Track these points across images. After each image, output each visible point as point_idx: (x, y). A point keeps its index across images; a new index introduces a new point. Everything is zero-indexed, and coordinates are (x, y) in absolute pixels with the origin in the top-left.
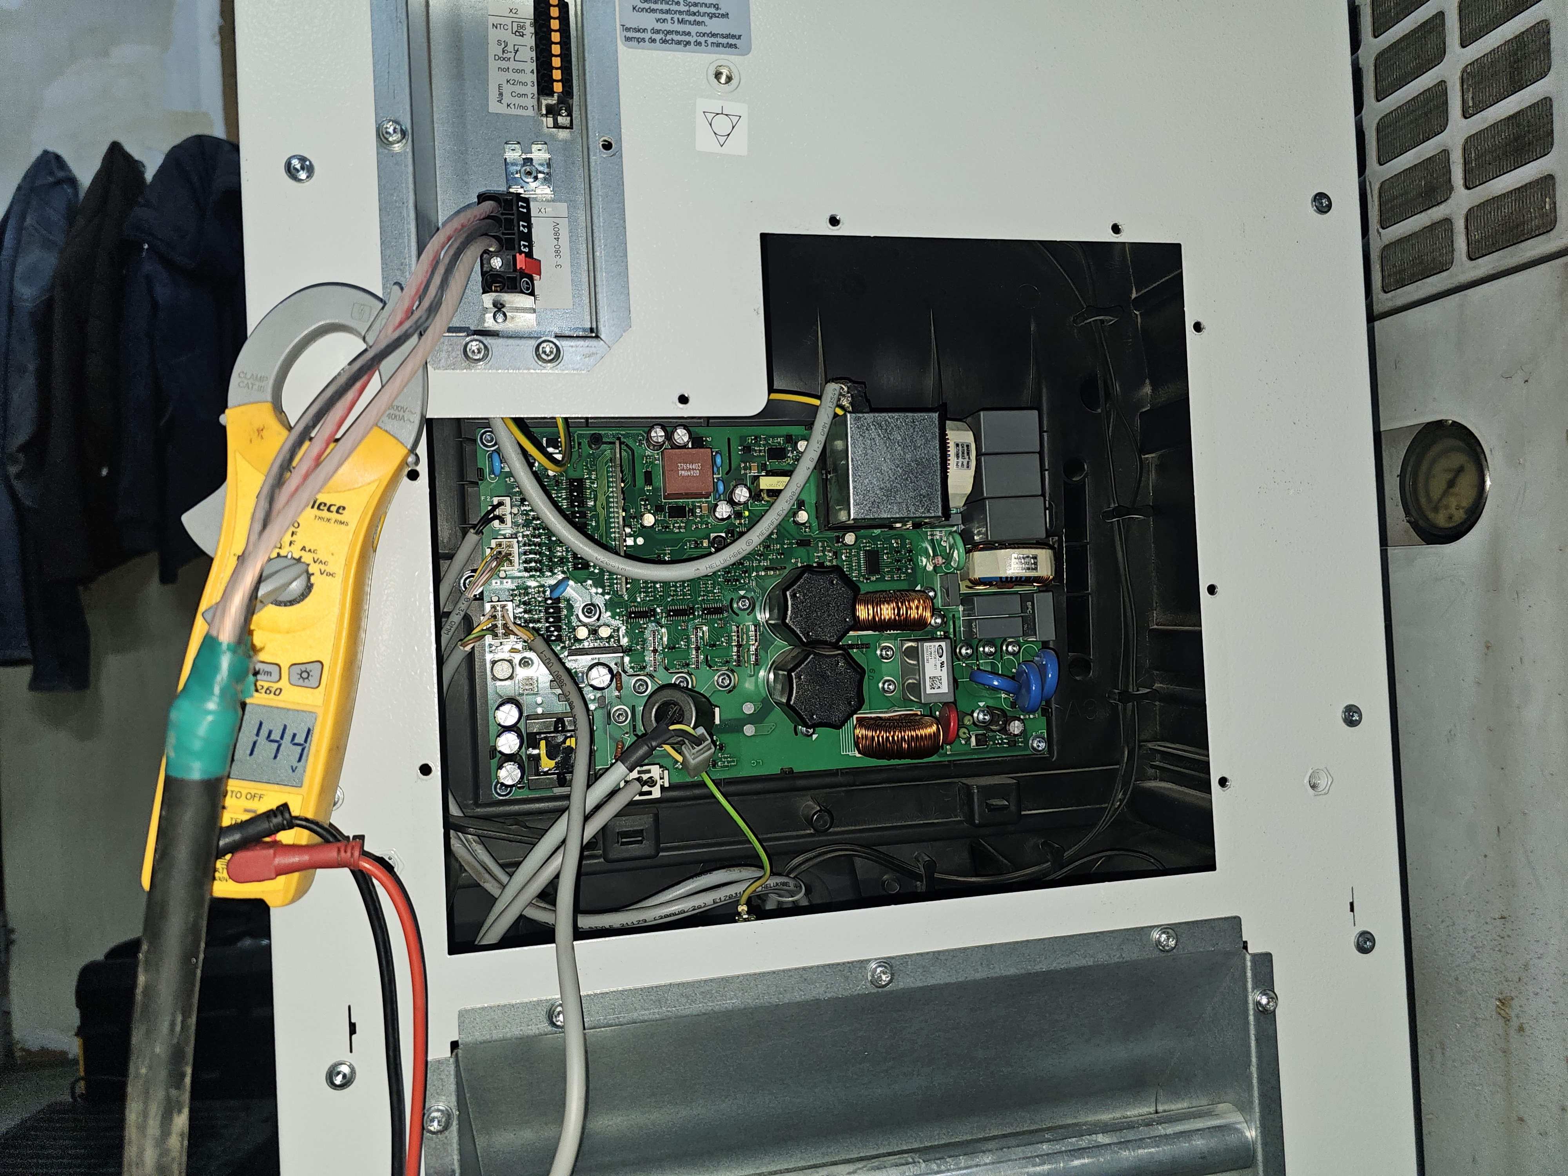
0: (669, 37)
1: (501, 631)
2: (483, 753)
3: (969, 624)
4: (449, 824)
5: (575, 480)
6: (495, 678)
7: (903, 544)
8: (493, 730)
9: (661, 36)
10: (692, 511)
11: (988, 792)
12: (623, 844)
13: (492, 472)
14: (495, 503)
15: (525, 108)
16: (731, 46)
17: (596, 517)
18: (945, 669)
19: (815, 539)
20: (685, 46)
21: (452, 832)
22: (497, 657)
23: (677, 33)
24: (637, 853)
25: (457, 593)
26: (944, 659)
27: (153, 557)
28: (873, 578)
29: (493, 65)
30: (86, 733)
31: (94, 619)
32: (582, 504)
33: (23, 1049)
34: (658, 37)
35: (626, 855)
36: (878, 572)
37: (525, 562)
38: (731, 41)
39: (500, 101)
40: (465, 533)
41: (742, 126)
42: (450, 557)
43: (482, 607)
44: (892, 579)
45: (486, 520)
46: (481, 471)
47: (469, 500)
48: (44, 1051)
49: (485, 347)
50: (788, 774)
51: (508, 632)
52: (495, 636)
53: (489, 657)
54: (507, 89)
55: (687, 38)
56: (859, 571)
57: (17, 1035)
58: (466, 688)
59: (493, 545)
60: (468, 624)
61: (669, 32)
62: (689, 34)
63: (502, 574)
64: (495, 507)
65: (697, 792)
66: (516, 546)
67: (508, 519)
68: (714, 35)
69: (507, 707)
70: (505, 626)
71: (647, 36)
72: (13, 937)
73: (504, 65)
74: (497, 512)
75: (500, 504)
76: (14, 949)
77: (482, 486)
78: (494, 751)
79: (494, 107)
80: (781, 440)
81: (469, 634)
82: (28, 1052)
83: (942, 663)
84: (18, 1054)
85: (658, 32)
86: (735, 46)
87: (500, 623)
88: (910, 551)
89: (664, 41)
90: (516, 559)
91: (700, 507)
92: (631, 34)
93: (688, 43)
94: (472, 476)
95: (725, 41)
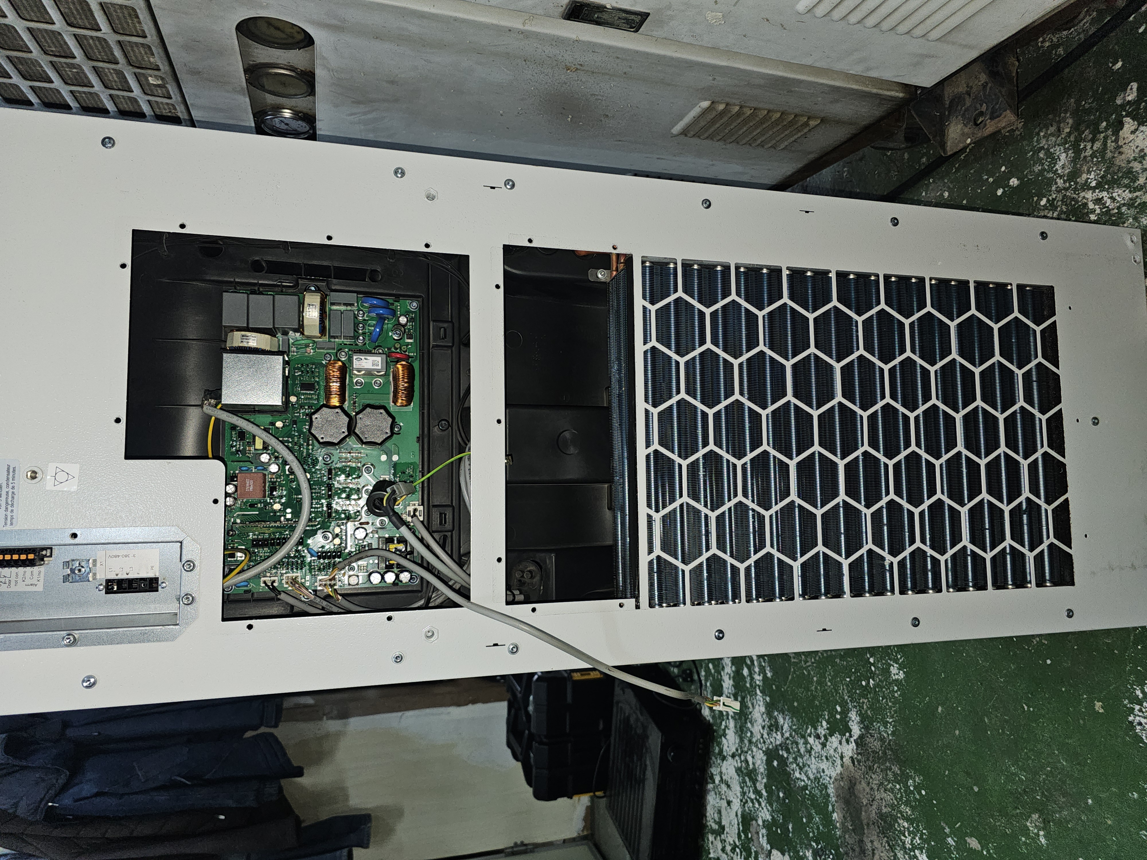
0: (10, 503)
1: (333, 582)
2: (395, 589)
3: (345, 337)
4: (426, 607)
5: (253, 544)
6: (357, 584)
7: (298, 368)
8: (383, 584)
9: (9, 507)
10: (274, 483)
11: (437, 337)
12: (445, 523)
13: (247, 586)
14: (264, 585)
15: (40, 572)
16: (14, 471)
17: (274, 533)
18: (368, 358)
19: (292, 417)
20: (15, 494)
21: (430, 605)
22: (346, 582)
23: (7, 498)
24: (451, 517)
25: (311, 604)
26: (363, 358)
27: (284, 782)
28: (317, 387)
29: (13, 589)
30: (398, 813)
31: (324, 815)
32: (266, 540)
33: (583, 831)
34: (10, 509)
35: (451, 521)
36: (314, 384)
37: (297, 569)
38: (11, 470)
39: (36, 585)
40: (279, 599)
41: (62, 466)
42: (292, 607)
43: (320, 590)
44: (318, 377)
45: (274, 589)
46: (246, 592)
47: (261, 597)
48: (585, 819)
49: (186, 595)
50: (420, 439)
51: (334, 579)
52: (335, 585)
53: (347, 587)
54: (28, 581)
55: (10, 494)
56: (312, 394)
57: (575, 835)
58: (362, 597)
59: (287, 586)
60: (327, 597)
61: (7, 503)
62: (7, 492)
63: (303, 581)
64: (266, 585)
65: (426, 485)
66: (288, 575)
67: (272, 578)
68: (8, 479)
69: (372, 578)
70: (330, 580)
71: (9, 514)
72: (519, 842)
73: (13, 583)
74: (270, 584)
75: (265, 582)
76: (526, 842)
77: (254, 590)
78: (394, 584)
79: (40, 588)
80: (233, 433)
81: (332, 597)
82: (584, 828)
83: (365, 359)
84: (585, 833)
85: (7, 508)
86: (14, 468)
87: (328, 583)
88: (302, 365)
89: (12, 505)
90: (295, 575)
91: (271, 479)
92: (9, 522)
93: (13, 493)
94: (249, 596)
95: (11, 474)
